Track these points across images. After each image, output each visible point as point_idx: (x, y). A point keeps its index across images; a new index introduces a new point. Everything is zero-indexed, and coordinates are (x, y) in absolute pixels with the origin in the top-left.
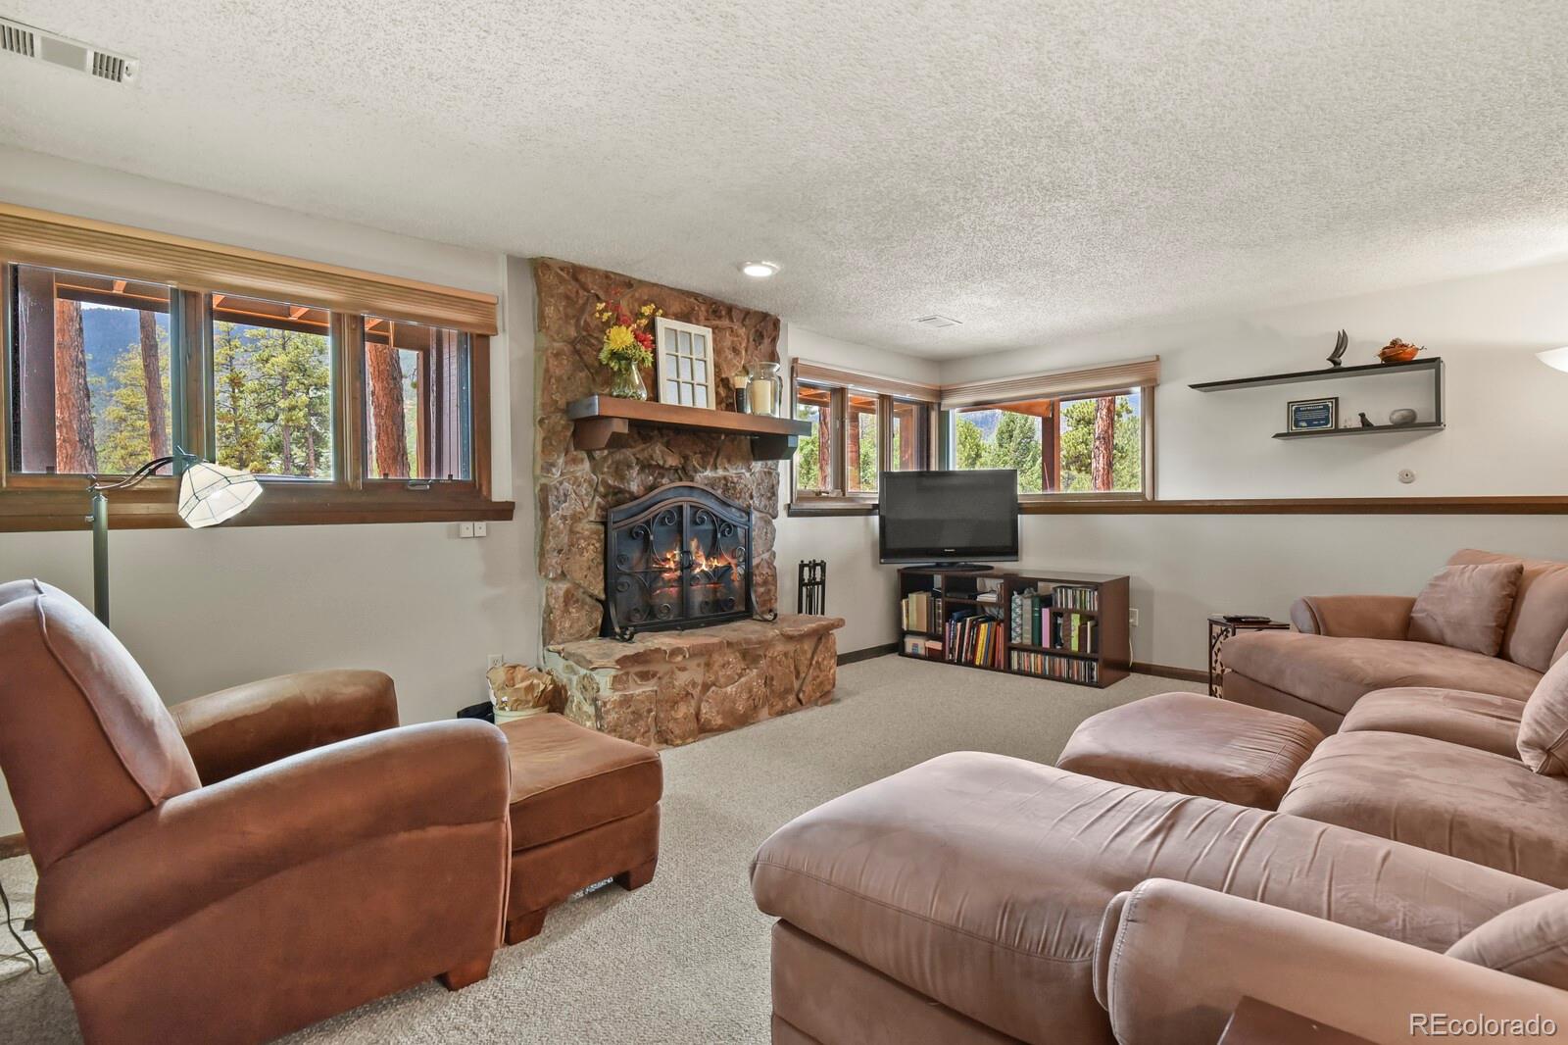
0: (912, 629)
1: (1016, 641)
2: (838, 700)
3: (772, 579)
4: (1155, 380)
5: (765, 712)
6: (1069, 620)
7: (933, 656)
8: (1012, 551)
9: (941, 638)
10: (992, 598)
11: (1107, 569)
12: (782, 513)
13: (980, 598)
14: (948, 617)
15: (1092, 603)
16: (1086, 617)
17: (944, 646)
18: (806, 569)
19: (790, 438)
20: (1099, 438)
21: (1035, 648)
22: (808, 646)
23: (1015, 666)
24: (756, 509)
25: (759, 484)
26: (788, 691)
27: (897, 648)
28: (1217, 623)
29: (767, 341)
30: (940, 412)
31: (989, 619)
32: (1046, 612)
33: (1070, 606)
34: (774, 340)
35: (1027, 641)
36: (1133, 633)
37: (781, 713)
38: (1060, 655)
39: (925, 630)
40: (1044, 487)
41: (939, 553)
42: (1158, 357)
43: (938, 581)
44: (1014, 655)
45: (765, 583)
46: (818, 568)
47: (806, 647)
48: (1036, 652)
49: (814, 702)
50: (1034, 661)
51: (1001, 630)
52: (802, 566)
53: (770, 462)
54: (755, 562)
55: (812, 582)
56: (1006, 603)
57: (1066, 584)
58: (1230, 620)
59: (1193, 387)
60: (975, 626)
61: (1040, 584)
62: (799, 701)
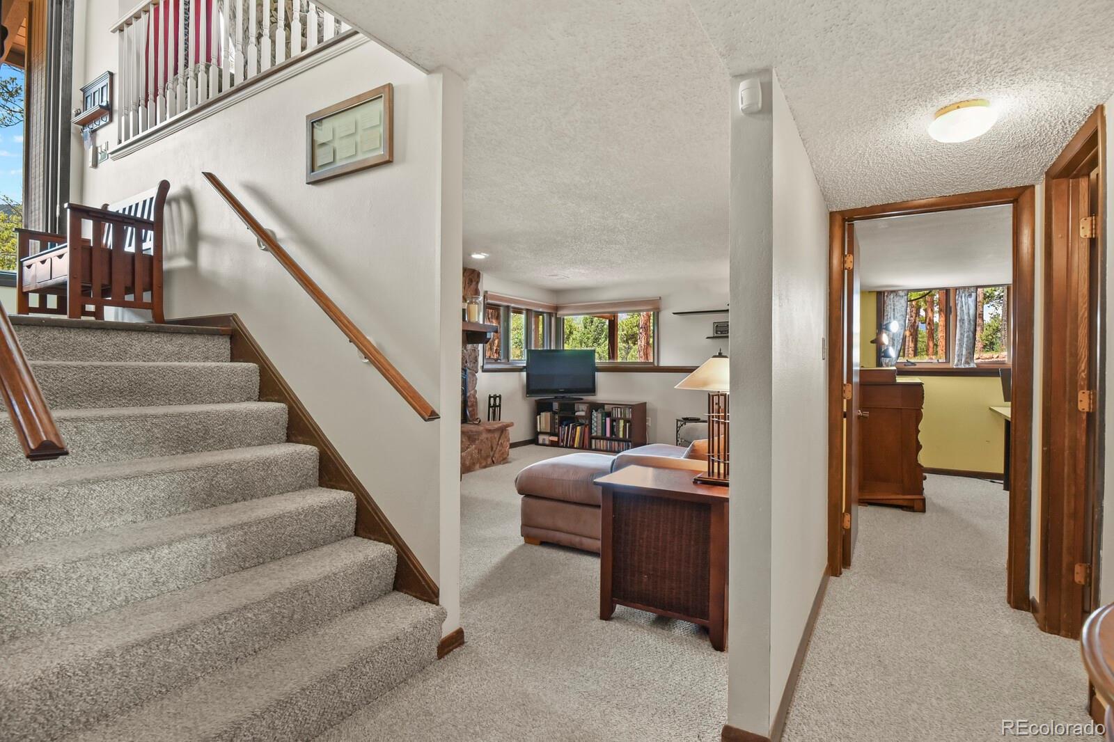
0: (542, 431)
1: (594, 434)
2: (510, 462)
3: (475, 404)
4: (659, 309)
5: (477, 466)
6: (619, 422)
7: (553, 444)
8: (592, 390)
9: (556, 435)
10: (583, 414)
11: (636, 399)
12: (480, 370)
13: (577, 414)
14: (561, 424)
15: (629, 416)
16: (626, 421)
17: (559, 439)
18: (492, 399)
19: (488, 334)
20: (642, 328)
21: (603, 437)
22: (497, 435)
23: (593, 447)
24: (469, 369)
25: (470, 356)
26: (488, 457)
27: (534, 441)
28: (679, 421)
29: (474, 283)
30: (556, 318)
31: (581, 424)
32: (608, 420)
33: (619, 416)
34: (478, 283)
35: (599, 434)
36: (648, 429)
37: (485, 467)
38: (615, 440)
39: (549, 431)
40: (609, 358)
41: (556, 391)
42: (660, 298)
43: (556, 406)
44: (593, 441)
45: (472, 406)
46: (498, 398)
47: (496, 436)
48: (603, 439)
49: (499, 463)
50: (602, 444)
51: (587, 429)
52: (490, 397)
53: (475, 345)
54: (468, 394)
55: (495, 406)
56: (589, 417)
57: (617, 406)
58: (684, 419)
59: (674, 313)
60: (574, 428)
61: (606, 407)
62: (493, 462)
